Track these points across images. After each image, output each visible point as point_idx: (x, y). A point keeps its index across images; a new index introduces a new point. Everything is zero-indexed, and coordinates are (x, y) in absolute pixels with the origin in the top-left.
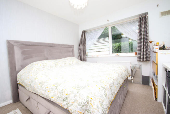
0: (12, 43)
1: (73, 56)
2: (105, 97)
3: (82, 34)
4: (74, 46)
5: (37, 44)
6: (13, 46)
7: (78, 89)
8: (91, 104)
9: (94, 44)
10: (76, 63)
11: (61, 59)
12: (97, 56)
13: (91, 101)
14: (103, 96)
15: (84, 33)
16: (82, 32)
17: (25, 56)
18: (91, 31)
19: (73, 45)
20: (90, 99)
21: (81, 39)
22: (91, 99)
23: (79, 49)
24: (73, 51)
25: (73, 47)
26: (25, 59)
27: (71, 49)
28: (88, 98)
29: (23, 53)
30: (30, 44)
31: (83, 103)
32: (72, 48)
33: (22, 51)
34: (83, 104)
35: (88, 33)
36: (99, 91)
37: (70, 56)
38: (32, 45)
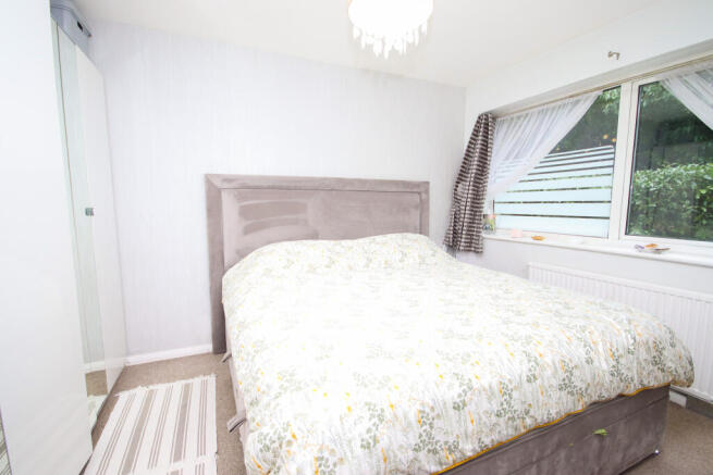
0: (218, 183)
1: (422, 229)
2: (359, 451)
3: (476, 132)
4: (431, 185)
5: (285, 184)
6: (219, 191)
7: (286, 384)
8: (288, 451)
9: (531, 178)
10: (418, 261)
11: (361, 241)
12: (536, 238)
13: (289, 443)
14: (350, 441)
15: (486, 127)
16: (476, 119)
17: (249, 222)
18: (524, 113)
19: (428, 183)
20: (289, 437)
21: (468, 155)
22: (294, 436)
23: (456, 199)
24: (423, 206)
25: (427, 192)
26: (247, 231)
27: (416, 198)
28: (285, 430)
29: (244, 213)
30: (265, 185)
31: (268, 438)
32: (419, 193)
33: (242, 207)
34: (268, 442)
35: (506, 125)
36: (341, 419)
37: (404, 228)
38: (269, 188)
